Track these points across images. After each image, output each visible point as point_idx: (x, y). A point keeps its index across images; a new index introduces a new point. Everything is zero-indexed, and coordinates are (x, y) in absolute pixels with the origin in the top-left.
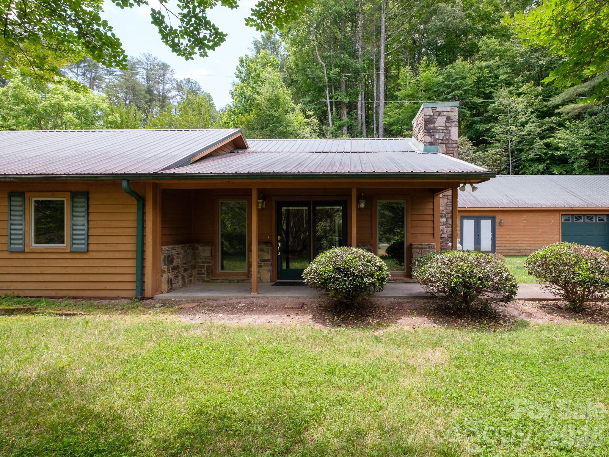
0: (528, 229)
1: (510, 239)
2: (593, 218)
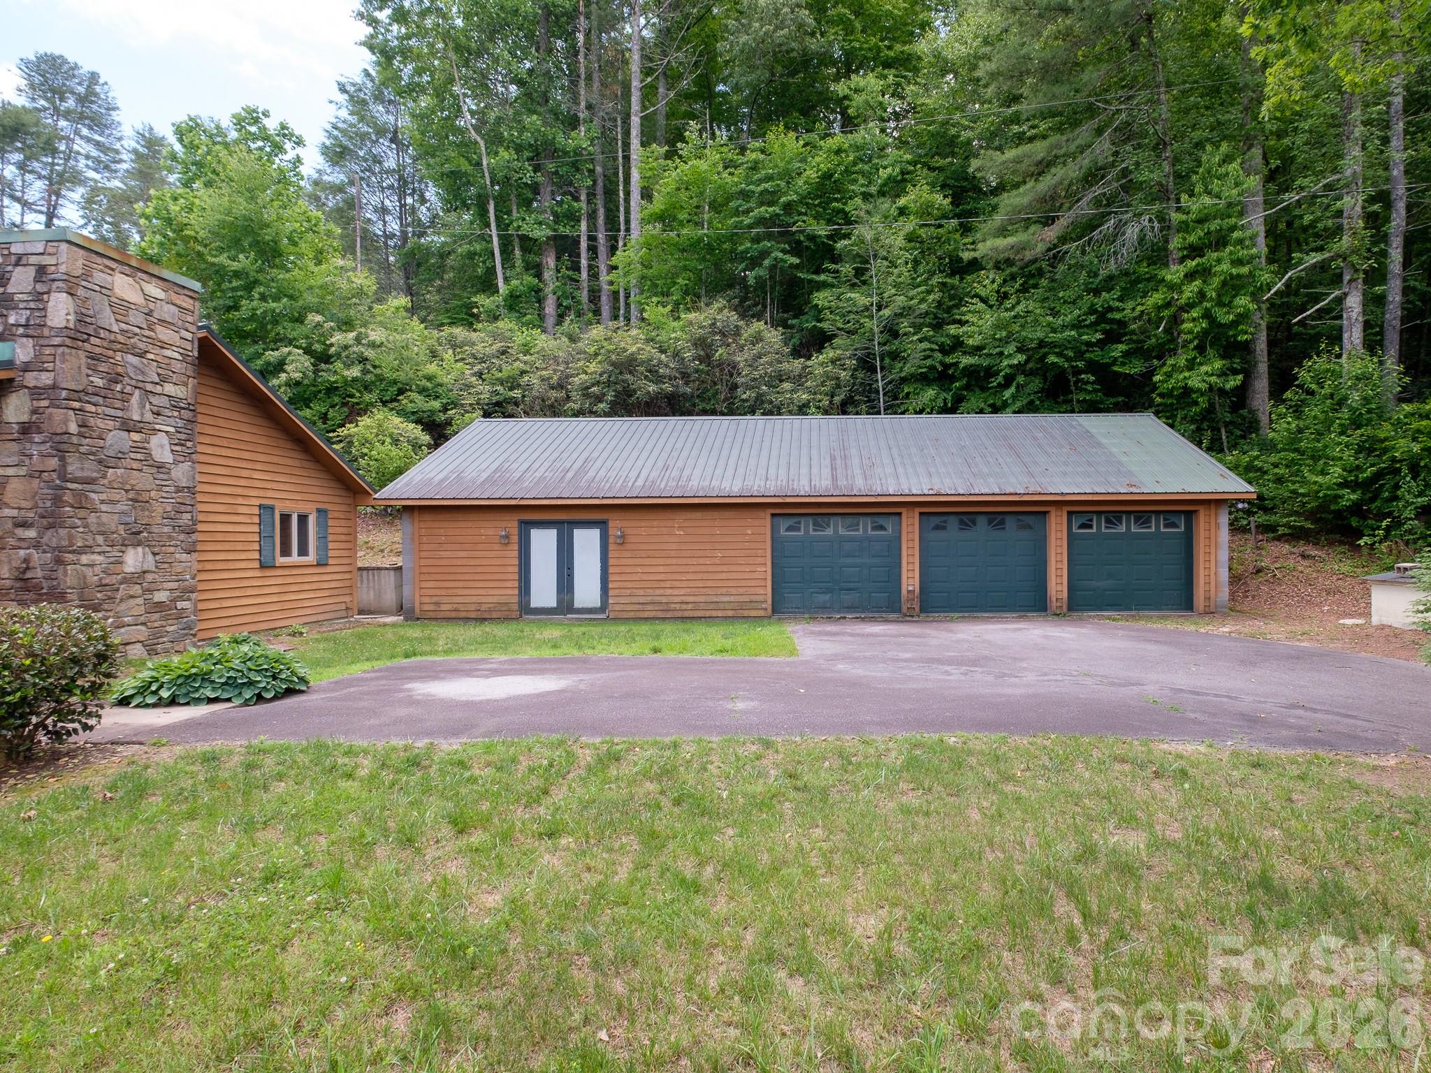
0: (689, 554)
1: (645, 577)
2: (858, 524)
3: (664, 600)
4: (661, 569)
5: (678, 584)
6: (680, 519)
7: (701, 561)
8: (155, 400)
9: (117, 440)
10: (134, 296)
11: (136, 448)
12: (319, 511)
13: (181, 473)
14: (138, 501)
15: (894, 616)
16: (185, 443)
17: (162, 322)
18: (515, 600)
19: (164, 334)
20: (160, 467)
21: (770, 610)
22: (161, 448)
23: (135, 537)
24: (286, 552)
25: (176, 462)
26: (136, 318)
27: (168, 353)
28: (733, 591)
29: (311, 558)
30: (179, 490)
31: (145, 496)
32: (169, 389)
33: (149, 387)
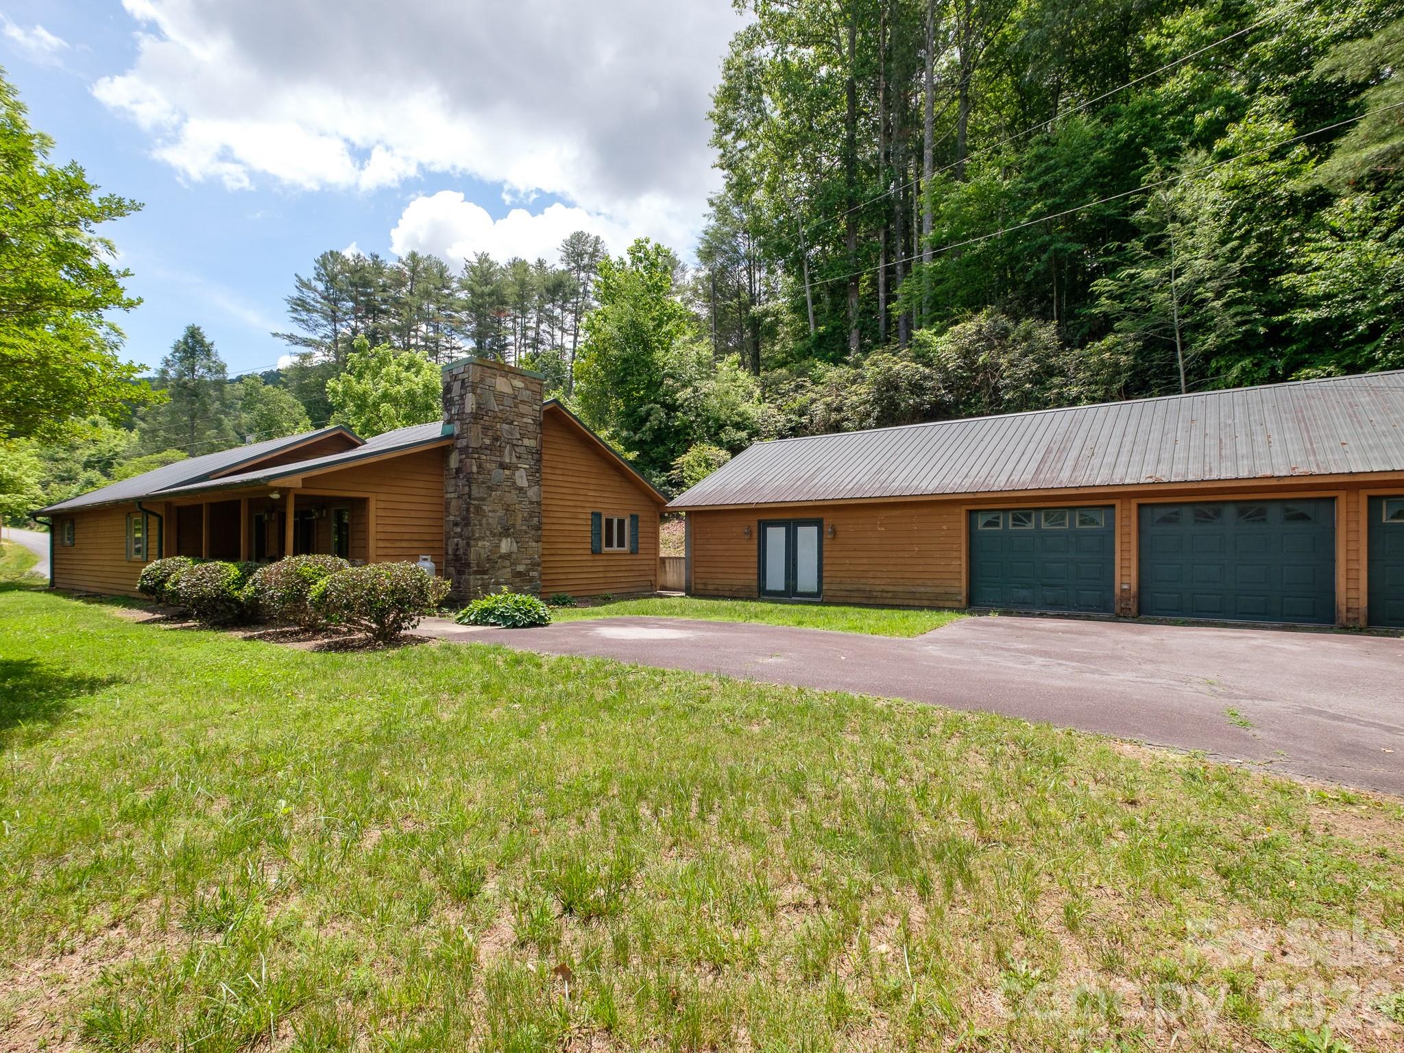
0: (889, 547)
1: (852, 568)
2: (1063, 518)
3: (868, 588)
4: (865, 561)
5: (879, 575)
6: (882, 514)
7: (901, 554)
8: (517, 449)
9: (499, 475)
10: (508, 390)
11: (508, 478)
12: (632, 516)
13: (533, 493)
14: (508, 509)
15: (1106, 615)
16: (536, 474)
17: (523, 402)
18: (755, 583)
19: (523, 409)
20: (521, 489)
21: (964, 601)
22: (522, 480)
23: (506, 532)
24: (609, 543)
25: (530, 486)
26: (508, 402)
27: (525, 420)
28: (929, 583)
29: (626, 549)
30: (531, 503)
31: (512, 508)
32: (526, 442)
33: (515, 442)
